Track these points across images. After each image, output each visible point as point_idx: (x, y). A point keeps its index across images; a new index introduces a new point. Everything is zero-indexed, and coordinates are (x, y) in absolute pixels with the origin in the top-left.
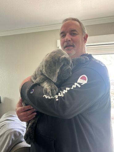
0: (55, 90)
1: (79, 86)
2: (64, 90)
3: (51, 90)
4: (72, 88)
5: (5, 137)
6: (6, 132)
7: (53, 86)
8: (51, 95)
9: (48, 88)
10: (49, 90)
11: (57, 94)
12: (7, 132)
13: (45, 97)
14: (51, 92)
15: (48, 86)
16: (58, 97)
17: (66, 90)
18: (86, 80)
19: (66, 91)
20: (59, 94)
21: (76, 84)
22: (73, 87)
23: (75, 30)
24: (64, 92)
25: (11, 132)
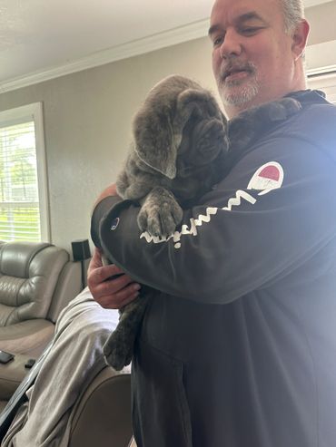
0: (172, 215)
1: (253, 201)
2: (200, 216)
3: (159, 217)
4: (229, 209)
5: (79, 343)
6: (80, 331)
7: (166, 204)
8: (158, 231)
9: (149, 210)
10: (151, 218)
11: (179, 229)
12: (84, 332)
13: (144, 238)
14: (158, 222)
15: (152, 206)
16: (182, 236)
17: (206, 215)
18: (277, 179)
19: (207, 219)
20: (185, 227)
21: (240, 193)
22: (230, 205)
23: (251, 16)
24: (199, 222)
25: (95, 333)
